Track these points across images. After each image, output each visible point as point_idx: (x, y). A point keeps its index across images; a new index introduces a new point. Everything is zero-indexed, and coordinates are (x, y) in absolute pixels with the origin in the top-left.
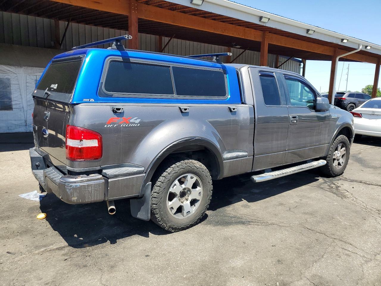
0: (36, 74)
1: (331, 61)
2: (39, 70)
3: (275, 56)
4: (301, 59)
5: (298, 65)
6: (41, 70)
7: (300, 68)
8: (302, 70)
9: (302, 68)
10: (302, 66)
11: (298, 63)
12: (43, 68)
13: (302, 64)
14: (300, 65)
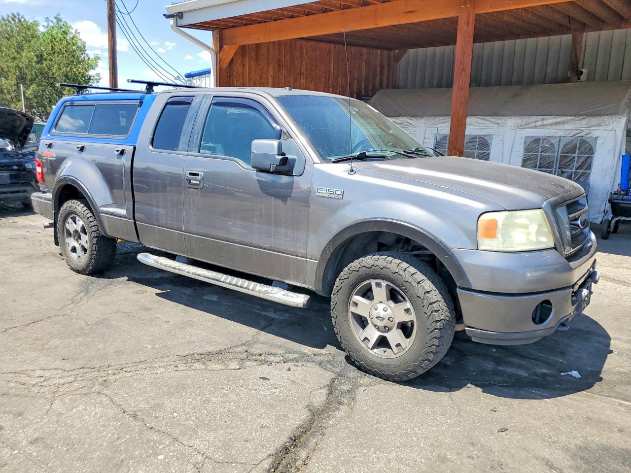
0: (437, 126)
2: (442, 120)
6: (444, 119)
12: (447, 117)
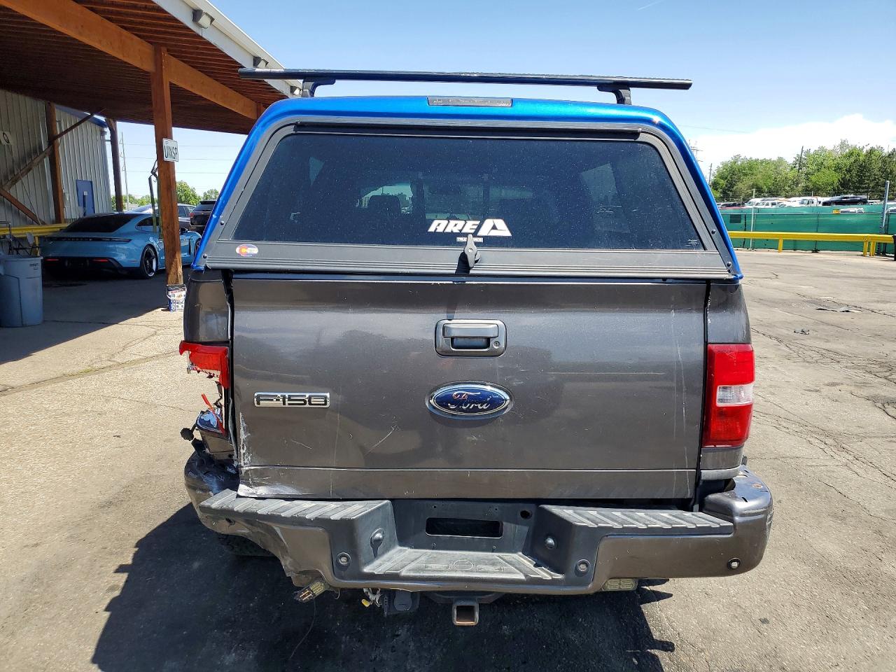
1: (153, 126)
3: (41, 105)
4: (102, 119)
5: (99, 133)
7: (103, 141)
8: (108, 146)
9: (108, 141)
10: (108, 136)
11: (98, 128)
13: (107, 130)
14: (103, 133)
